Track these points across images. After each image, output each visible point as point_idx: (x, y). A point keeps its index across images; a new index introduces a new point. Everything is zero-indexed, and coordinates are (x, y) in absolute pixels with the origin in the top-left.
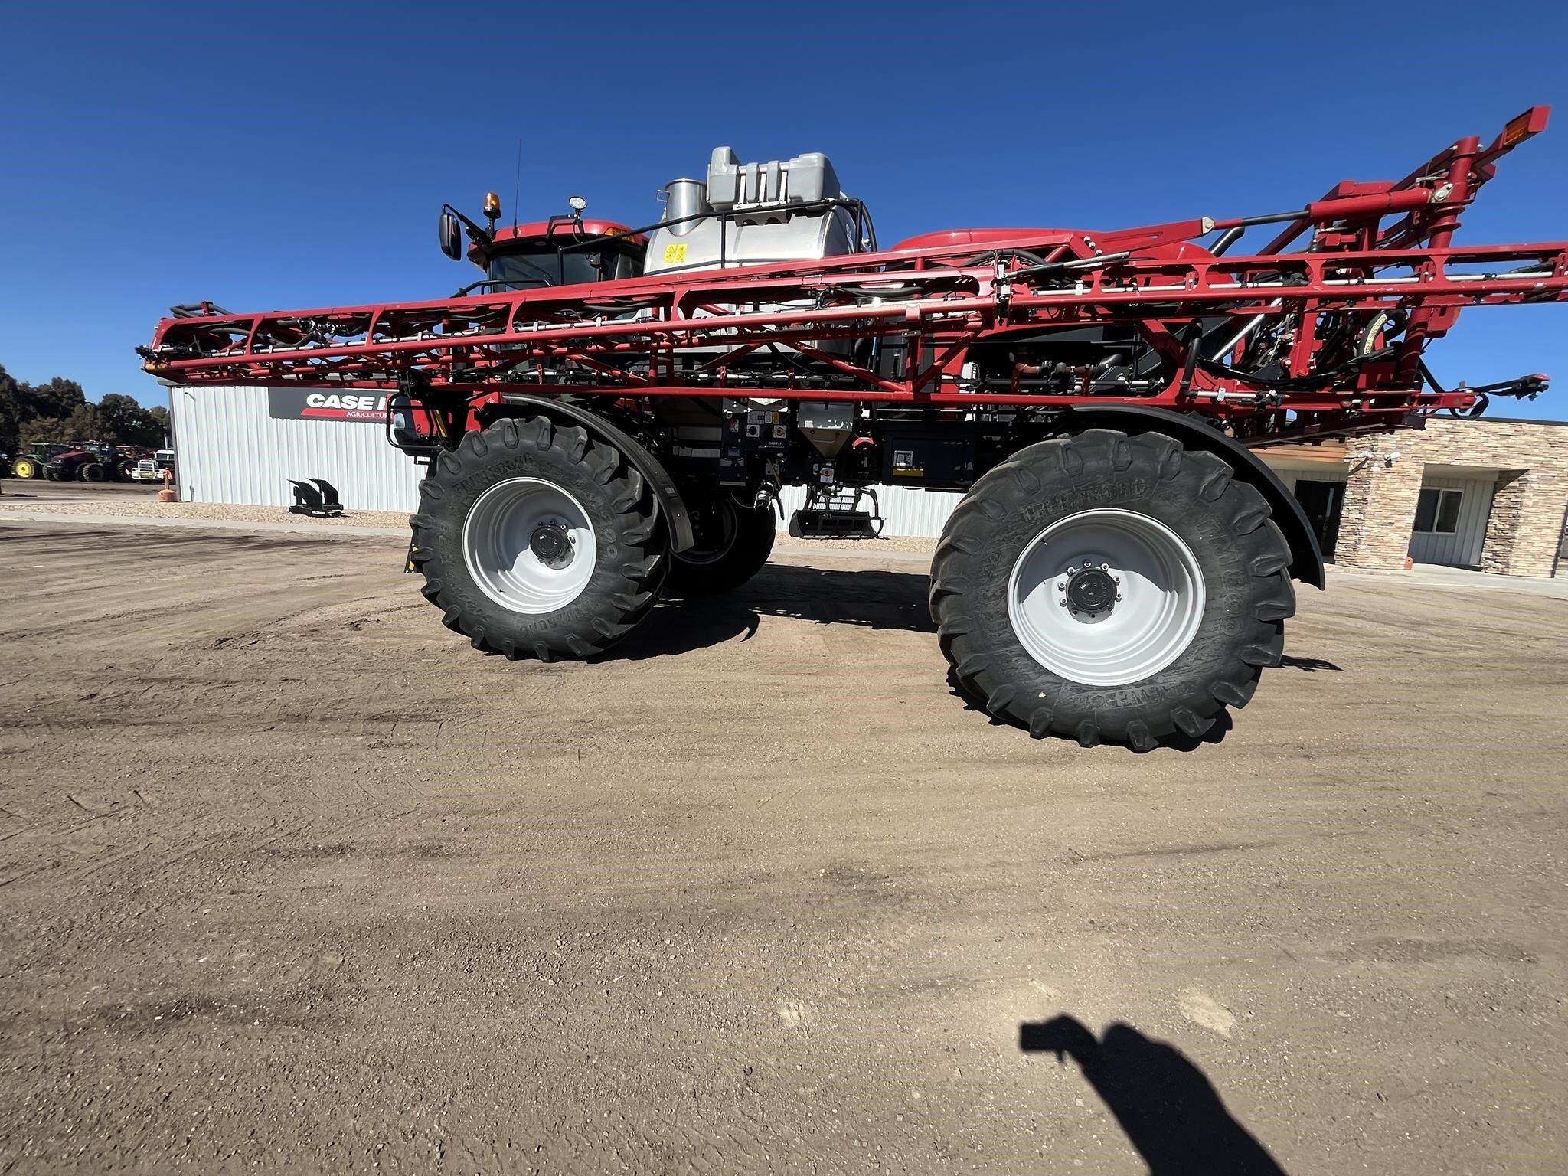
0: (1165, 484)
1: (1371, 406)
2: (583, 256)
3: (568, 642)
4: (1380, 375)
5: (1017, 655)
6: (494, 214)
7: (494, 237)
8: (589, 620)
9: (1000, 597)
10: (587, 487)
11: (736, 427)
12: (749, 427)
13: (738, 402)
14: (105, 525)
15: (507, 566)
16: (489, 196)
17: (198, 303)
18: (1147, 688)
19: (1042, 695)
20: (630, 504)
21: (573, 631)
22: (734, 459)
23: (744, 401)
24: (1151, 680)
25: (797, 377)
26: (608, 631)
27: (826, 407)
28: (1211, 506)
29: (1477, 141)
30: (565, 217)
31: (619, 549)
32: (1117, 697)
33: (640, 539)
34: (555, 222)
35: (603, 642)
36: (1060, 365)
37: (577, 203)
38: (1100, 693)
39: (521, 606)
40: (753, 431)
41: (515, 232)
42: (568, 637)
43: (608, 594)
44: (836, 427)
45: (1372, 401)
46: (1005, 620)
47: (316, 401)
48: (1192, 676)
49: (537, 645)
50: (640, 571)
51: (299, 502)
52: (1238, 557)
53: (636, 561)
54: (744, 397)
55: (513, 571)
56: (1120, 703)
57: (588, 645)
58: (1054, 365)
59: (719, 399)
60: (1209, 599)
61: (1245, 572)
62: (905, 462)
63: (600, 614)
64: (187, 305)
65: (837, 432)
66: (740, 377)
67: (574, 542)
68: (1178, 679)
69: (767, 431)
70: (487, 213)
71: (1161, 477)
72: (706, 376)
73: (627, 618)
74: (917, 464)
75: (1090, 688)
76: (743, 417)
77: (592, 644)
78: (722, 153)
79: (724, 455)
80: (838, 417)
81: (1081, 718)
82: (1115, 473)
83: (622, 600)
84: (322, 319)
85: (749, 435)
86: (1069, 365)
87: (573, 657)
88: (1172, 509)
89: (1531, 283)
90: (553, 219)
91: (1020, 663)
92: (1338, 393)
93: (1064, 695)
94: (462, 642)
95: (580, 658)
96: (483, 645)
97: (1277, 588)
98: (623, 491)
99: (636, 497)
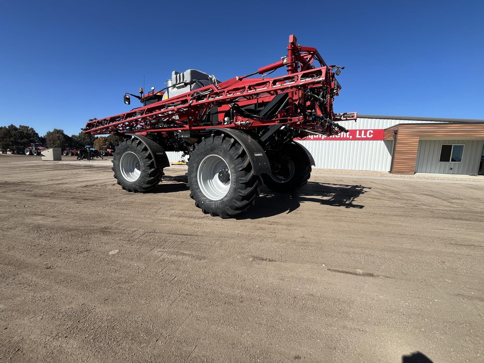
0: (219, 147)
2: (155, 100)
4: (282, 114)
5: (199, 192)
6: (142, 93)
7: (142, 97)
8: (140, 183)
9: (195, 177)
10: (138, 153)
11: (176, 138)
13: (177, 132)
14: (109, 165)
15: (132, 171)
16: (140, 89)
17: (94, 119)
18: (222, 201)
19: (203, 202)
20: (146, 157)
21: (138, 186)
22: (177, 145)
23: (177, 131)
24: (222, 199)
27: (185, 132)
28: (228, 153)
30: (150, 92)
31: (144, 167)
32: (216, 203)
33: (148, 165)
34: (149, 93)
35: (144, 189)
37: (153, 88)
39: (130, 180)
41: (144, 96)
42: (137, 187)
43: (143, 178)
44: (187, 137)
45: (278, 121)
46: (197, 183)
48: (229, 198)
49: (132, 188)
50: (148, 172)
52: (233, 166)
53: (148, 170)
54: (178, 130)
55: (134, 173)
56: (217, 205)
57: (141, 189)
59: (173, 131)
61: (235, 170)
63: (142, 182)
64: (92, 119)
68: (227, 199)
70: (140, 93)
73: (148, 183)
75: (212, 201)
76: (177, 135)
77: (142, 189)
78: (174, 72)
81: (209, 208)
82: (211, 145)
83: (145, 179)
84: (105, 120)
85: (179, 140)
87: (139, 192)
89: (288, 86)
90: (149, 92)
91: (199, 194)
93: (207, 202)
94: (120, 187)
95: (141, 192)
96: (124, 188)
97: (245, 174)
98: (145, 154)
99: (147, 155)
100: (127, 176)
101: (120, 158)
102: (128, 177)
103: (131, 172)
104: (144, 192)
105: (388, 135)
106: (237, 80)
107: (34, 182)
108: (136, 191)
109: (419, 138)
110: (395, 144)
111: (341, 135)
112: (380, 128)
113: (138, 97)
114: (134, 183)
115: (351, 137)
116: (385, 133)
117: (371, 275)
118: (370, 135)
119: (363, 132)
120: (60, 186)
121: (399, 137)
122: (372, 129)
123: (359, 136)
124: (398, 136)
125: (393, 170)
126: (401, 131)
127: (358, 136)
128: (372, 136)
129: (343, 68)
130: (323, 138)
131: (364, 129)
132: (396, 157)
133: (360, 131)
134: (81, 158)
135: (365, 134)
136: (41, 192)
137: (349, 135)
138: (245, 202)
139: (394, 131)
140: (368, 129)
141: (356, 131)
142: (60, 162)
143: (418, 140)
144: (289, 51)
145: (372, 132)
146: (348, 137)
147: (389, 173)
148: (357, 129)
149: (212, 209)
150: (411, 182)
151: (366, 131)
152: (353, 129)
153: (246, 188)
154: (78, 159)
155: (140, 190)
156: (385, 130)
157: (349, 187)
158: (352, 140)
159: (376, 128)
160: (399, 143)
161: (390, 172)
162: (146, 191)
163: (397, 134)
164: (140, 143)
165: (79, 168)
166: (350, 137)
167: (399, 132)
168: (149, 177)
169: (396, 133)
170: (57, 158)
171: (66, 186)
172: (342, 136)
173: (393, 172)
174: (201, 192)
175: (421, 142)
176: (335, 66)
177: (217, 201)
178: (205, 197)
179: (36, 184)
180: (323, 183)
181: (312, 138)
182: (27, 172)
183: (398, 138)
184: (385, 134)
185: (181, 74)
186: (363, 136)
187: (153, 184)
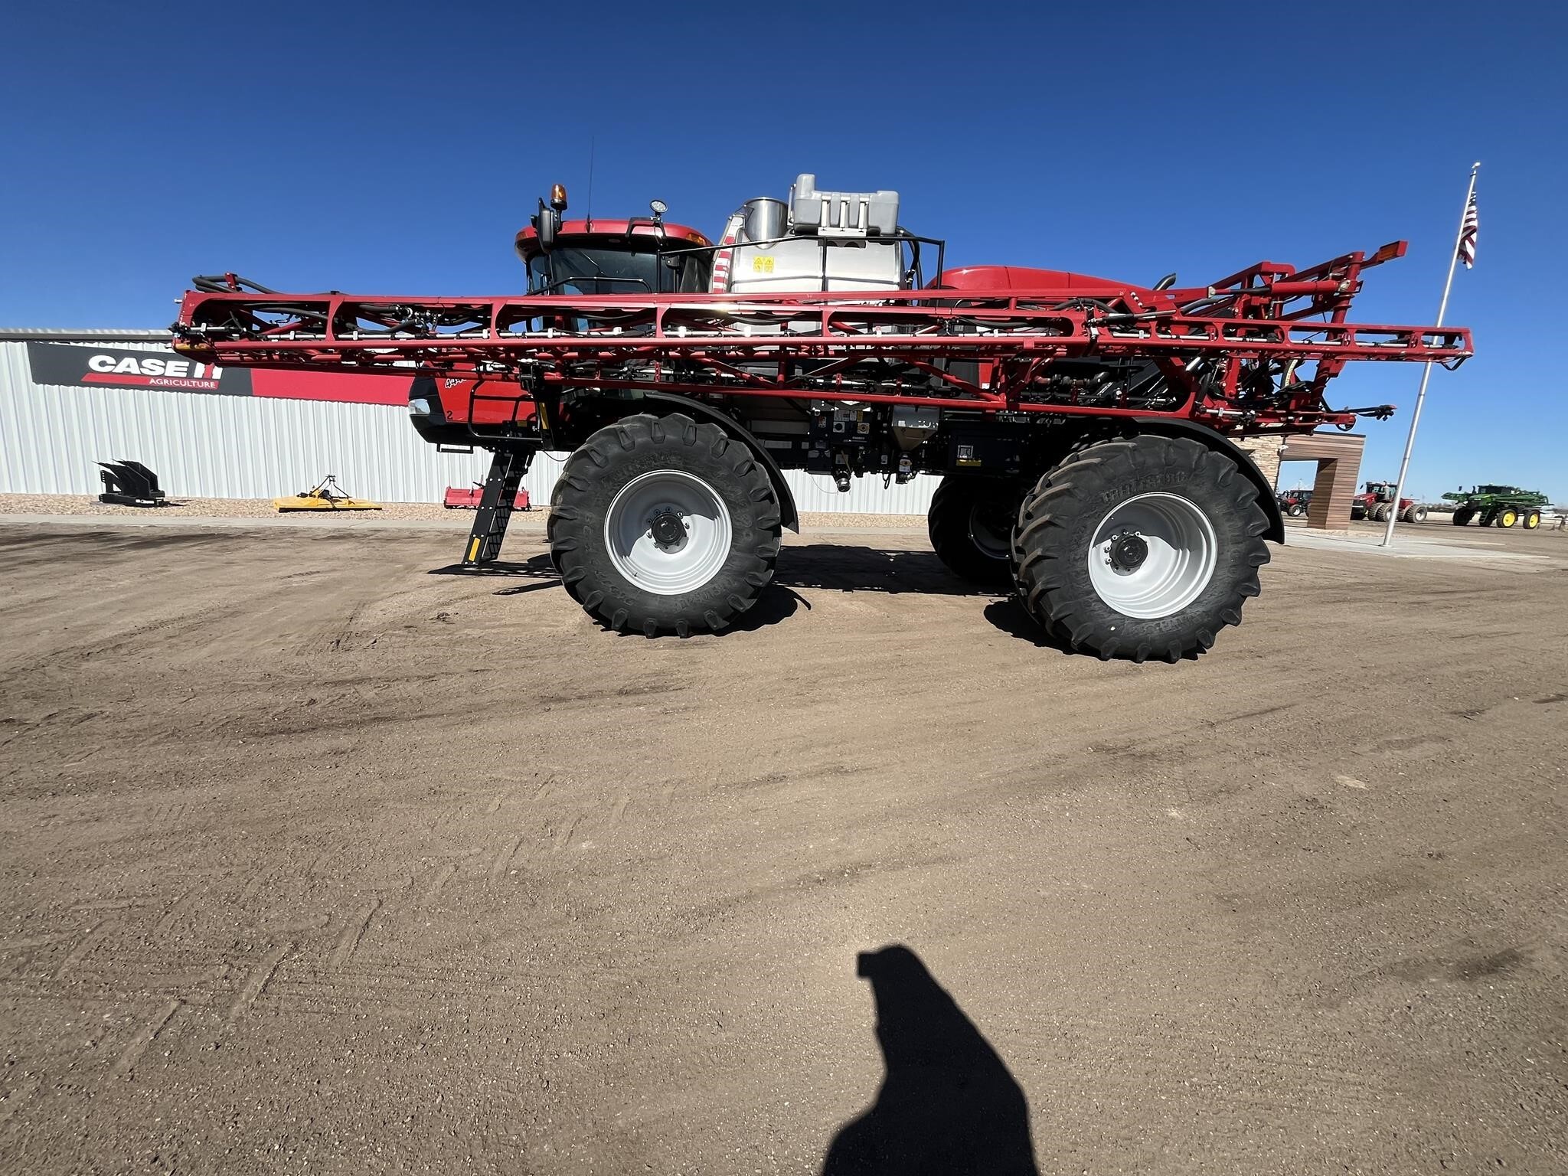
0: (1197, 475)
1: (1300, 422)
3: (706, 618)
5: (1093, 602)
8: (725, 597)
10: (725, 479)
11: (823, 424)
12: (835, 424)
16: (557, 189)
17: (220, 274)
19: (1113, 629)
21: (711, 607)
23: (833, 402)
24: (1182, 612)
25: (903, 386)
26: (742, 605)
27: (916, 410)
29: (1363, 254)
31: (754, 533)
32: (1162, 625)
34: (635, 223)
36: (1066, 378)
37: (659, 207)
38: (1150, 624)
39: (657, 588)
40: (839, 427)
41: (588, 228)
42: (707, 613)
43: (742, 574)
44: (925, 426)
45: (1301, 418)
47: (103, 364)
48: (1209, 606)
49: (675, 622)
51: (109, 488)
52: (1240, 524)
54: (840, 399)
56: (1164, 629)
57: (720, 621)
58: (1062, 378)
60: (1219, 554)
62: (967, 454)
63: (736, 592)
65: (924, 430)
66: (854, 383)
67: (688, 527)
68: (1201, 609)
69: (852, 428)
71: (1195, 470)
72: (822, 381)
74: (976, 457)
75: (1143, 621)
76: (830, 415)
77: (724, 619)
79: (812, 447)
80: (925, 417)
81: (1139, 641)
82: (1166, 467)
83: (755, 578)
85: (835, 430)
86: (1072, 378)
88: (1200, 492)
90: (633, 220)
91: (1097, 606)
92: (1278, 412)
93: (1128, 627)
96: (625, 631)
102: (639, 578)
114: (691, 598)
149: (1153, 640)
155: (717, 623)
174: (1099, 600)
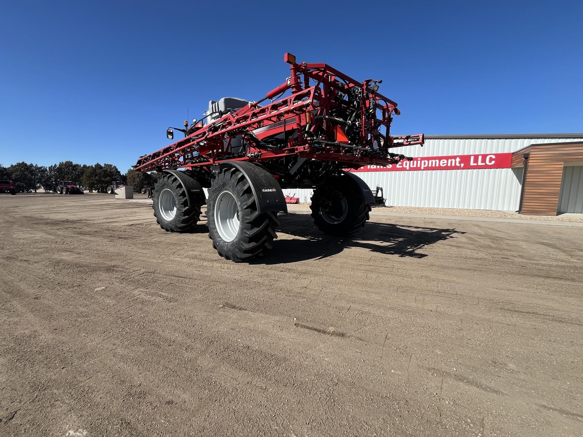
0: (229, 183)
3: (173, 227)
5: (215, 232)
6: (187, 126)
7: (186, 130)
8: (175, 222)
9: (213, 216)
10: (173, 190)
15: (172, 209)
18: (233, 242)
19: (218, 244)
20: (180, 194)
21: (173, 225)
26: (179, 225)
27: (216, 166)
28: (235, 189)
31: (179, 205)
32: (228, 245)
33: (182, 203)
35: (179, 228)
39: (167, 219)
43: (178, 216)
44: (217, 172)
46: (214, 222)
50: (182, 210)
52: (240, 203)
53: (182, 208)
61: (241, 208)
63: (178, 221)
64: (142, 156)
68: (236, 240)
70: (185, 126)
71: (229, 181)
73: (183, 222)
77: (178, 228)
78: (210, 102)
82: (223, 181)
83: (181, 218)
91: (216, 234)
93: (221, 244)
94: (159, 226)
95: (176, 232)
96: (162, 228)
97: (250, 213)
98: (179, 191)
99: (181, 192)
100: (165, 214)
101: (159, 196)
102: (166, 216)
103: (171, 211)
104: (181, 232)
105: (517, 160)
106: (250, 107)
107: (90, 220)
108: (172, 231)
109: (563, 163)
110: (525, 173)
111: (447, 163)
112: (506, 151)
113: (183, 131)
114: (171, 222)
115: (462, 165)
116: (513, 157)
117: (343, 335)
118: (490, 161)
119: (480, 157)
120: (111, 224)
121: (531, 163)
122: (494, 153)
123: (474, 163)
124: (530, 161)
125: (523, 209)
126: (533, 154)
127: (472, 163)
128: (493, 162)
129: (380, 82)
130: (422, 168)
131: (482, 153)
132: (526, 191)
133: (476, 157)
134: (152, 196)
135: (484, 160)
136: (87, 229)
137: (460, 163)
138: (253, 244)
139: (525, 154)
140: (488, 153)
141: (469, 157)
142: (131, 201)
143: (563, 166)
144: (292, 70)
145: (494, 157)
146: (458, 165)
147: (517, 213)
148: (471, 154)
149: (224, 251)
150: (539, 226)
151: (484, 157)
152: (466, 154)
153: (252, 228)
154: (148, 197)
155: (176, 229)
156: (513, 153)
157: (435, 231)
158: (463, 168)
159: (499, 152)
160: (531, 172)
161: (519, 211)
162: (183, 230)
163: (528, 159)
164: (175, 179)
165: (143, 206)
166: (460, 165)
167: (531, 156)
168: (184, 216)
169: (527, 157)
170: (129, 196)
171: (114, 224)
172: (449, 165)
173: (523, 211)
174: (217, 232)
175: (565, 168)
176: (371, 80)
177: (229, 242)
178: (220, 238)
179: (91, 222)
180: (402, 226)
181: (408, 168)
182: (93, 210)
183: (529, 164)
184: (513, 160)
185: (216, 103)
186: (480, 163)
187: (189, 224)
